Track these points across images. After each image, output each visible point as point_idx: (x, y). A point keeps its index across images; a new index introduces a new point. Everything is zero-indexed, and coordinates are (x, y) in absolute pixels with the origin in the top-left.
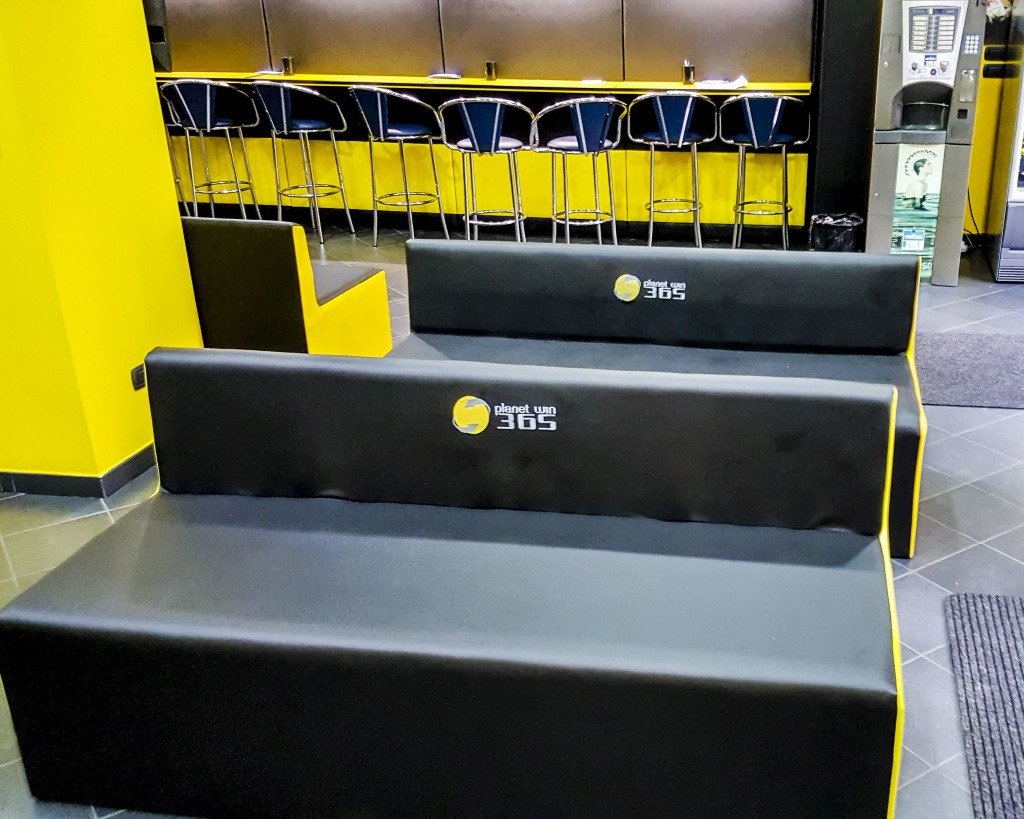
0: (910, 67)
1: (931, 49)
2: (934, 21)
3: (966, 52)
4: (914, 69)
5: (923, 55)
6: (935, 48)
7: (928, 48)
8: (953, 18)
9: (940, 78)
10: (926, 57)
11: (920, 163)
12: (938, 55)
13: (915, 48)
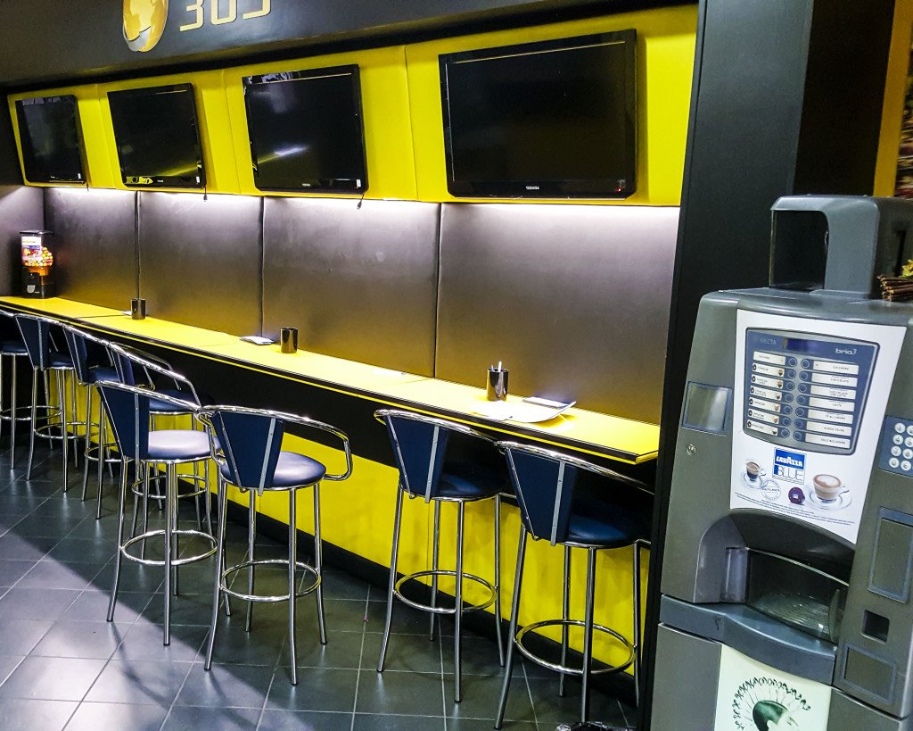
0: (744, 469)
1: (790, 439)
2: (799, 368)
3: (894, 462)
4: (752, 476)
5: (772, 448)
6: (801, 437)
7: (782, 433)
8: (854, 369)
9: (812, 514)
10: (779, 453)
11: (771, 712)
12: (809, 456)
13: (755, 426)
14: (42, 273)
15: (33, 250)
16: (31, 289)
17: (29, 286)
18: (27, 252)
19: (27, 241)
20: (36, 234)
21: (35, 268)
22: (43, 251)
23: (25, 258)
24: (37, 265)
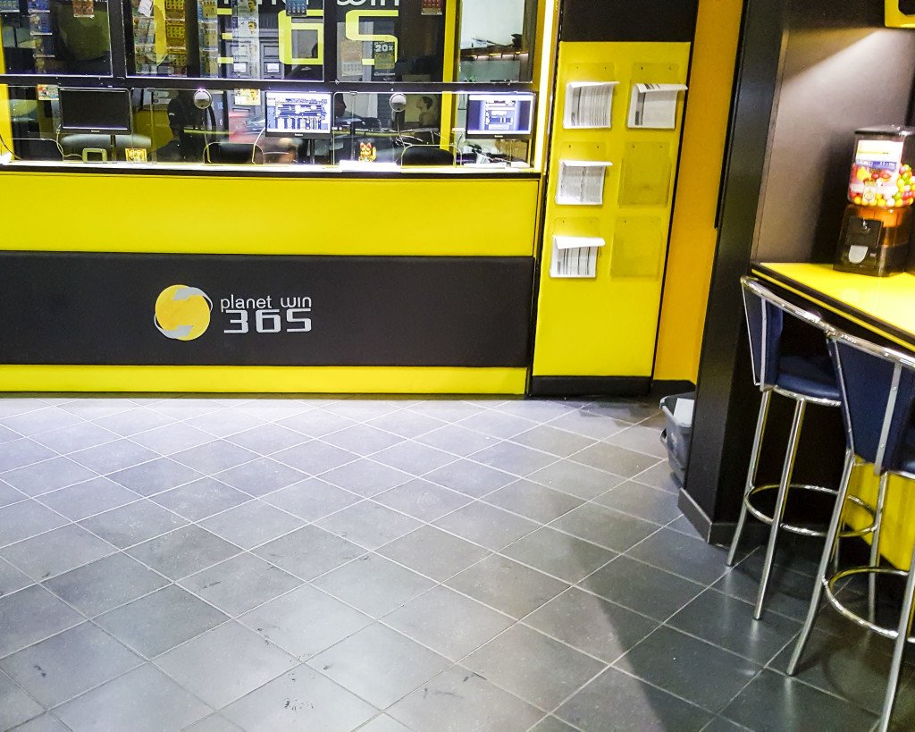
14: (889, 221)
15: (878, 171)
16: (857, 254)
17: (853, 248)
18: (863, 174)
19: (867, 152)
20: (891, 136)
21: (876, 209)
22: (901, 173)
23: (855, 188)
24: (882, 203)
